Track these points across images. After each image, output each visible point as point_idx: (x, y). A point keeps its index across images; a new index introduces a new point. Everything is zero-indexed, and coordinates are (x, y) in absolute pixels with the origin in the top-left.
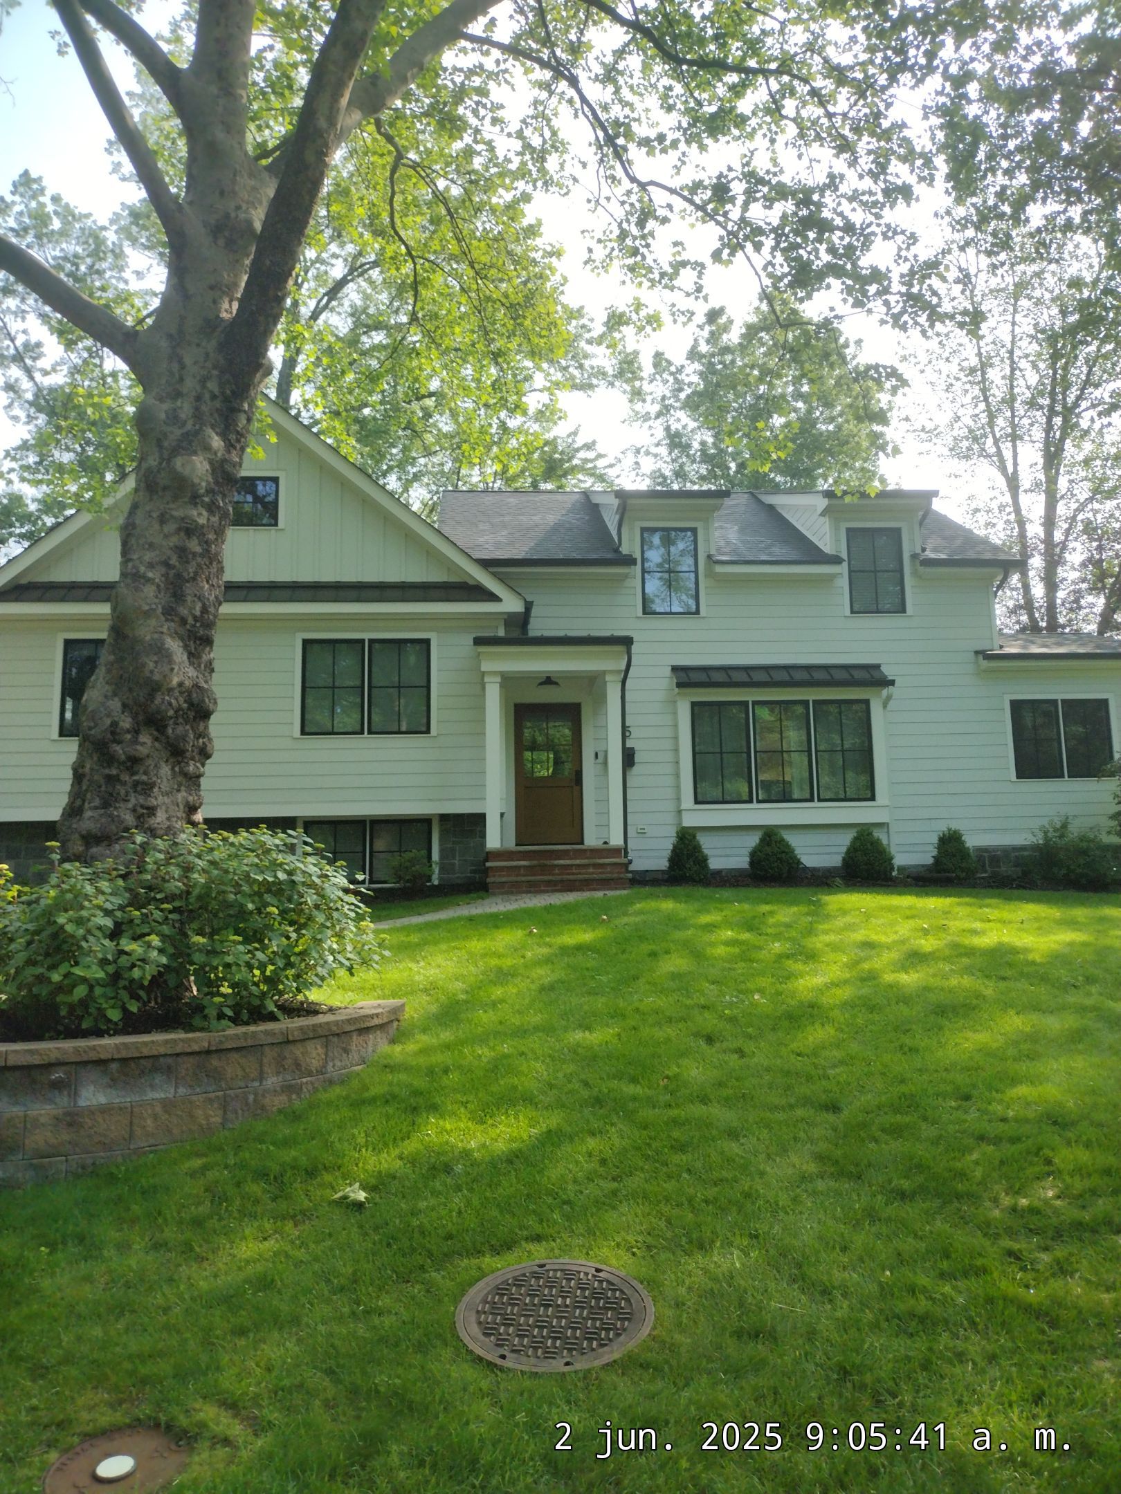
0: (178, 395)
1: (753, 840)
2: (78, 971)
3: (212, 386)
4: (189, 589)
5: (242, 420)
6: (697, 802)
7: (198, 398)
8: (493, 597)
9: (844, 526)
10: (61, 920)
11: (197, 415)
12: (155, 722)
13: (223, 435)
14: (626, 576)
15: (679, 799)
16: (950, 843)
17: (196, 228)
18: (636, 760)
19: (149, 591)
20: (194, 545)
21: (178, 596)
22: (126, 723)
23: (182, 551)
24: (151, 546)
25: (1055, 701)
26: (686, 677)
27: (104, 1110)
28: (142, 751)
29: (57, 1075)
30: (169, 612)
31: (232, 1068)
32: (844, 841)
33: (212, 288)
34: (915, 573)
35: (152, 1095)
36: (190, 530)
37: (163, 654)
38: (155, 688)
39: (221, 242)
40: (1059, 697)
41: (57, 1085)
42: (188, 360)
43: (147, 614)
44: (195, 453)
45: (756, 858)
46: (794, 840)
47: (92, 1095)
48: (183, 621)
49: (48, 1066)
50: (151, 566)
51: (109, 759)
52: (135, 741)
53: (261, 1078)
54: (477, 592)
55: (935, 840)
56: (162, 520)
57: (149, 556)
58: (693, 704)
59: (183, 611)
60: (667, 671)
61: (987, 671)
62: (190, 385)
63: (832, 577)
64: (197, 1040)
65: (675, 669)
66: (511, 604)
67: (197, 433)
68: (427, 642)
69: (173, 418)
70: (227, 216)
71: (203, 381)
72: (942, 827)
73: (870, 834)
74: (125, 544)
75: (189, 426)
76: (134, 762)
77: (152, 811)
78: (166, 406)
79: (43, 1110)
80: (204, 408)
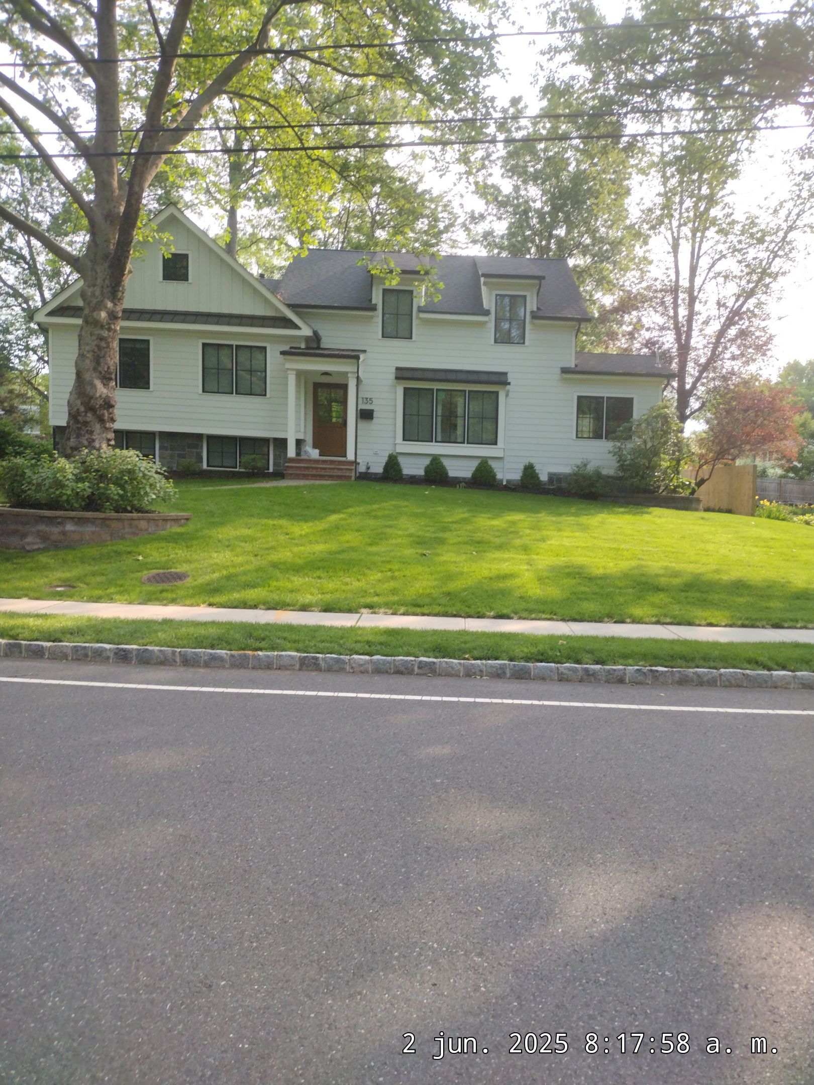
0: (94, 285)
1: (427, 461)
2: (64, 492)
3: (107, 282)
4: (102, 360)
5: (120, 294)
6: (404, 440)
7: (102, 287)
8: (297, 327)
9: (495, 293)
10: (58, 475)
11: (102, 294)
12: (92, 409)
13: (112, 301)
14: (372, 317)
15: (395, 438)
16: (529, 471)
17: (99, 217)
18: (375, 415)
19: (88, 361)
20: (103, 344)
21: (98, 363)
22: (82, 409)
23: (99, 347)
24: (88, 344)
25: (603, 398)
26: (402, 374)
27: (73, 532)
28: (89, 419)
29: (59, 520)
30: (95, 369)
31: (114, 525)
32: (475, 464)
33: (105, 241)
34: (532, 323)
35: (89, 529)
36: (101, 339)
37: (94, 386)
38: (91, 398)
39: (108, 222)
40: (606, 395)
41: (59, 523)
42: (99, 271)
43: (88, 370)
44: (101, 310)
45: (427, 470)
46: (446, 462)
47: (69, 527)
48: (100, 373)
49: (56, 518)
50: (88, 352)
51: (77, 421)
52: (86, 415)
53: (124, 528)
54: (287, 323)
55: (522, 467)
56: (91, 334)
57: (87, 348)
58: (406, 389)
59: (100, 369)
60: (394, 370)
61: (566, 379)
62: (99, 281)
63: (485, 323)
64: (102, 515)
65: (398, 369)
66: (306, 331)
67: (102, 301)
68: (265, 348)
69: (93, 295)
70: (110, 211)
71: (104, 280)
72: (526, 461)
73: (487, 462)
74: (80, 345)
75: (99, 299)
76: (86, 423)
77: (94, 441)
78: (91, 290)
79: (56, 530)
80: (105, 291)
